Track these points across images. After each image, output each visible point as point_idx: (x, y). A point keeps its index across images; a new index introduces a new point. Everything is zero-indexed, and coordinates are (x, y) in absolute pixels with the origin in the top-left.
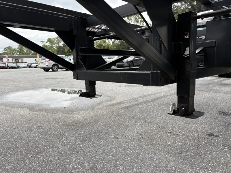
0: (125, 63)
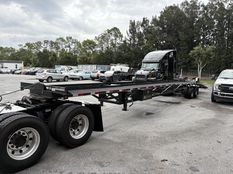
0: (106, 78)
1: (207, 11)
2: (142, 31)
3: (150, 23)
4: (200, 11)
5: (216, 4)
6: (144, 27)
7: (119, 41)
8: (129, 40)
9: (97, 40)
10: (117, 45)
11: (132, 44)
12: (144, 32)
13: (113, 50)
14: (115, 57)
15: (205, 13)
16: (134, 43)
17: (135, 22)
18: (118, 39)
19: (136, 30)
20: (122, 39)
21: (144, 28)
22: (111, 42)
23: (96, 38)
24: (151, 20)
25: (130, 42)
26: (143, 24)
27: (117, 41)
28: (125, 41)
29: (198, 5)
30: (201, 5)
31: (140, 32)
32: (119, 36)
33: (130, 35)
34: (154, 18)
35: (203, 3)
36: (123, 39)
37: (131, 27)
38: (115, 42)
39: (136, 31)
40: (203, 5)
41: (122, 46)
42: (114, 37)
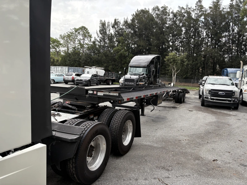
0: (84, 82)
1: (176, 19)
2: (113, 33)
3: (121, 25)
4: (170, 18)
5: (185, 13)
6: (115, 28)
7: (87, 42)
8: (99, 41)
9: (62, 39)
10: (86, 46)
11: (103, 46)
12: (115, 34)
13: (81, 51)
14: (84, 59)
15: (175, 20)
16: (104, 45)
17: (105, 23)
18: (86, 39)
19: (106, 31)
20: (91, 40)
21: (115, 30)
22: (78, 42)
23: (61, 36)
24: (122, 22)
25: (100, 44)
26: (114, 26)
27: (85, 42)
28: (94, 42)
29: (168, 11)
30: (170, 12)
31: (111, 34)
32: (88, 36)
33: (100, 36)
34: (125, 20)
35: (173, 10)
36: (93, 40)
37: (102, 28)
38: (83, 43)
39: (106, 33)
40: (172, 12)
41: (90, 47)
42: (82, 37)
